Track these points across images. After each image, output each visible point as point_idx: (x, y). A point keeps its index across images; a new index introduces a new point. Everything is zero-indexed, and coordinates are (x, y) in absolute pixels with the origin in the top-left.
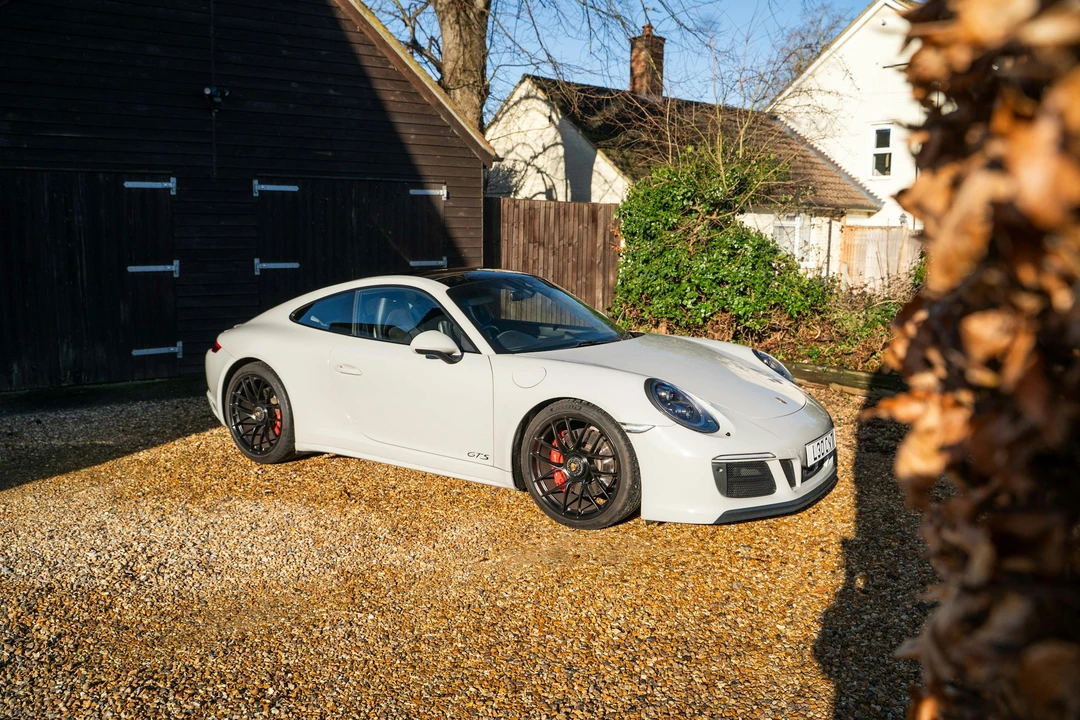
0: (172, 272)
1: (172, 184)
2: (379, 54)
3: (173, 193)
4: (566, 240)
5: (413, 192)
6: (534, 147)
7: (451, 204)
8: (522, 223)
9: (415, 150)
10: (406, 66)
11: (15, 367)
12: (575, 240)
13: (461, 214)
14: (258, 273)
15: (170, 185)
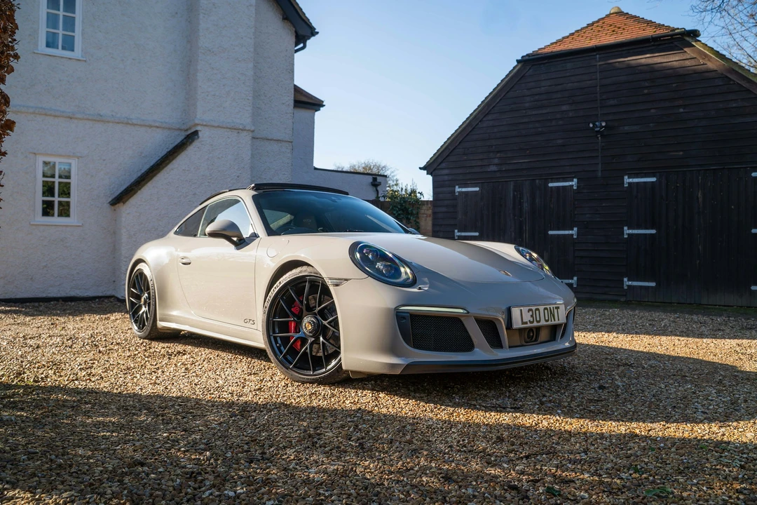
0: (572, 235)
1: (574, 183)
3: (575, 188)
5: (754, 174)
14: (626, 236)
15: (573, 183)
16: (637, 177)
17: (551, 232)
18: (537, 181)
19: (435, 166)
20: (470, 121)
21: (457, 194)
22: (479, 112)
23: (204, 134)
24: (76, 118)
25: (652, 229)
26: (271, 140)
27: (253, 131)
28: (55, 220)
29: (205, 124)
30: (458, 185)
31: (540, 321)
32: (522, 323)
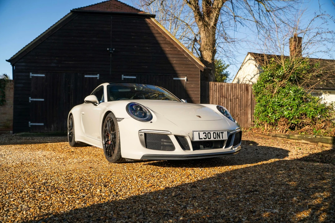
1: (98, 76)
2: (163, 36)
3: (98, 79)
4: (235, 97)
5: (174, 79)
6: (251, 75)
7: (188, 83)
8: (218, 90)
9: (175, 65)
10: (172, 39)
11: (52, 126)
12: (239, 96)
13: (192, 86)
16: (128, 76)
18: (78, 74)
19: (16, 60)
20: (41, 38)
21: (31, 77)
22: (47, 34)
30: (31, 72)
31: (210, 138)
32: (200, 139)
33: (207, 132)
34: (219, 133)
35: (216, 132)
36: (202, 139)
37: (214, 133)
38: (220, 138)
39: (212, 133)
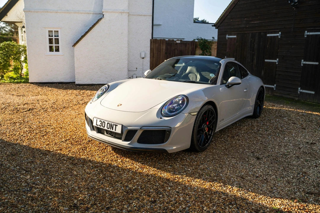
0: (276, 62)
3: (279, 37)
14: (302, 65)
15: (279, 34)
16: (312, 32)
17: (266, 60)
18: (262, 33)
19: (219, 25)
21: (227, 39)
23: (106, 16)
24: (59, 12)
25: (317, 62)
26: (141, 15)
27: (128, 13)
28: (54, 53)
29: (106, 11)
30: (228, 34)
31: (104, 127)
32: (97, 125)
33: (102, 121)
34: (113, 124)
35: (110, 123)
36: (98, 125)
37: (108, 123)
38: (113, 130)
39: (106, 123)
